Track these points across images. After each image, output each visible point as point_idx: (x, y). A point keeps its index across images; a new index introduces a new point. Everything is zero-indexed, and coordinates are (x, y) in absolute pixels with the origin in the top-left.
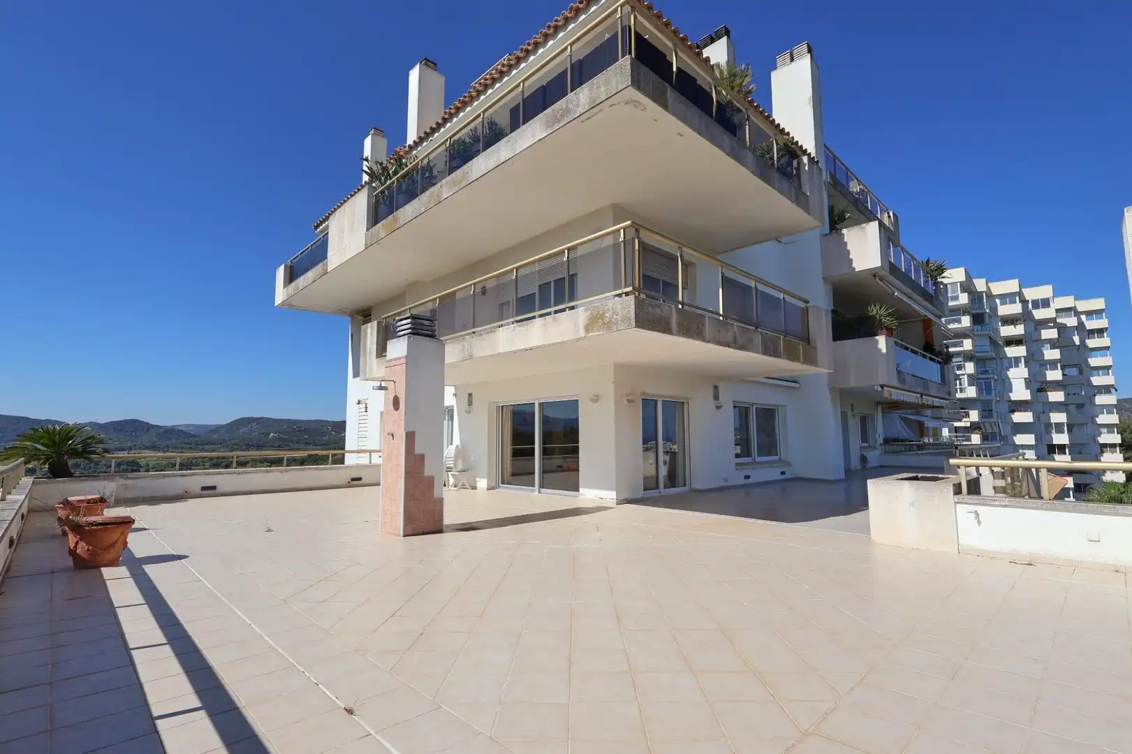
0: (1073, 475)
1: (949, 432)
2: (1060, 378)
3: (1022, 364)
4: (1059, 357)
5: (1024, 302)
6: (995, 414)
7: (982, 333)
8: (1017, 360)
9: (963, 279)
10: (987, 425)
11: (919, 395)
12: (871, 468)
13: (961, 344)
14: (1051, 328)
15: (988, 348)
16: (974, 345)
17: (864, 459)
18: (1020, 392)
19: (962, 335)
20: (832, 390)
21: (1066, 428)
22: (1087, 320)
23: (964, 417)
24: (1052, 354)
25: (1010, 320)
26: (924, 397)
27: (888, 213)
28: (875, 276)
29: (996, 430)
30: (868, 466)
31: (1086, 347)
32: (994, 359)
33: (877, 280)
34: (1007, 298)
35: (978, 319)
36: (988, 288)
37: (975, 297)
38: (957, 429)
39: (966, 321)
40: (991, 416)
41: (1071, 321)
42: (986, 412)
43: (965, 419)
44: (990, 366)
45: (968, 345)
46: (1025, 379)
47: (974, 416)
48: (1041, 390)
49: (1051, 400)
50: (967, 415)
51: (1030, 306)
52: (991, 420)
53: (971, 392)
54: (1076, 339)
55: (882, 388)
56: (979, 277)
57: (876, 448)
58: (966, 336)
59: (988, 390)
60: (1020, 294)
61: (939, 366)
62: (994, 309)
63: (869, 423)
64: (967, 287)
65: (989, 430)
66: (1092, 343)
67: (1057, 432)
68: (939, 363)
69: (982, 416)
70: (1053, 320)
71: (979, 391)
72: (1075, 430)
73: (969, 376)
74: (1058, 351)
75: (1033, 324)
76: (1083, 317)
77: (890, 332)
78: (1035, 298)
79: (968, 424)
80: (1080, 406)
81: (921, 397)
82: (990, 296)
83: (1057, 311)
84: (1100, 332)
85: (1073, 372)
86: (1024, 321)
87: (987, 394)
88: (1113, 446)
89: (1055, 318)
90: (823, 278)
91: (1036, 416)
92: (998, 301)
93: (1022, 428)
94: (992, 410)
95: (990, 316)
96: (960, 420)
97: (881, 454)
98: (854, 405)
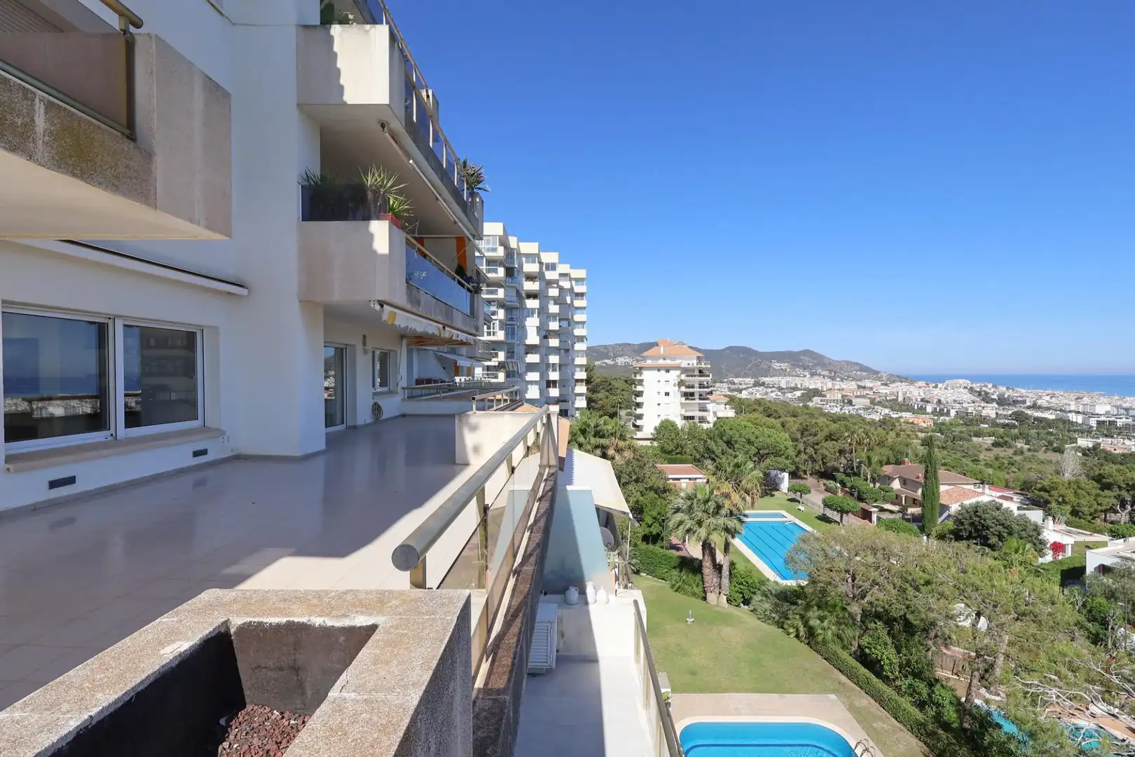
0: (560, 403)
1: (483, 370)
2: (558, 328)
3: (536, 315)
4: (558, 311)
5: (541, 263)
6: (515, 356)
7: (512, 285)
8: (533, 310)
9: (501, 233)
10: (510, 365)
11: (441, 326)
12: (387, 420)
13: (495, 292)
14: (555, 288)
15: (515, 299)
16: (506, 295)
17: (377, 409)
18: (533, 338)
19: (498, 284)
20: (307, 303)
21: (558, 368)
22: (576, 285)
23: (494, 357)
24: (554, 309)
25: (530, 277)
26: (446, 328)
27: (427, 91)
28: (383, 126)
29: (516, 369)
30: (384, 417)
31: (573, 306)
32: (518, 308)
33: (387, 135)
34: (531, 257)
35: (510, 272)
36: (518, 245)
37: (509, 252)
38: (488, 368)
39: (501, 272)
40: (512, 357)
41: (565, 284)
42: (510, 354)
43: (494, 359)
44: (516, 313)
45: (501, 293)
46: (537, 327)
47: (502, 356)
48: (546, 337)
49: (551, 345)
50: (496, 355)
51: (544, 267)
52: (513, 360)
53: (500, 336)
54: (568, 300)
55: (382, 306)
56: (513, 235)
57: (397, 393)
58: (500, 286)
59: (513, 334)
60: (538, 256)
61: (469, 293)
62: (521, 266)
63: (391, 361)
64: (504, 242)
65: (511, 369)
66: (577, 303)
67: (553, 370)
68: (469, 290)
69: (507, 358)
70: (556, 282)
71: (506, 335)
72: (563, 368)
73: (500, 321)
74: (558, 306)
75: (544, 284)
76: (574, 282)
77: (398, 221)
78: (547, 262)
79: (497, 364)
80: (567, 351)
81: (444, 328)
82: (519, 254)
83: (561, 275)
84: (581, 295)
85: (565, 324)
86: (540, 279)
87: (512, 338)
88: (581, 381)
89: (558, 280)
90: (298, 105)
91: (542, 358)
92: (524, 259)
93: (532, 367)
94: (513, 352)
95: (518, 271)
96: (490, 360)
97: (404, 400)
98: (367, 337)
